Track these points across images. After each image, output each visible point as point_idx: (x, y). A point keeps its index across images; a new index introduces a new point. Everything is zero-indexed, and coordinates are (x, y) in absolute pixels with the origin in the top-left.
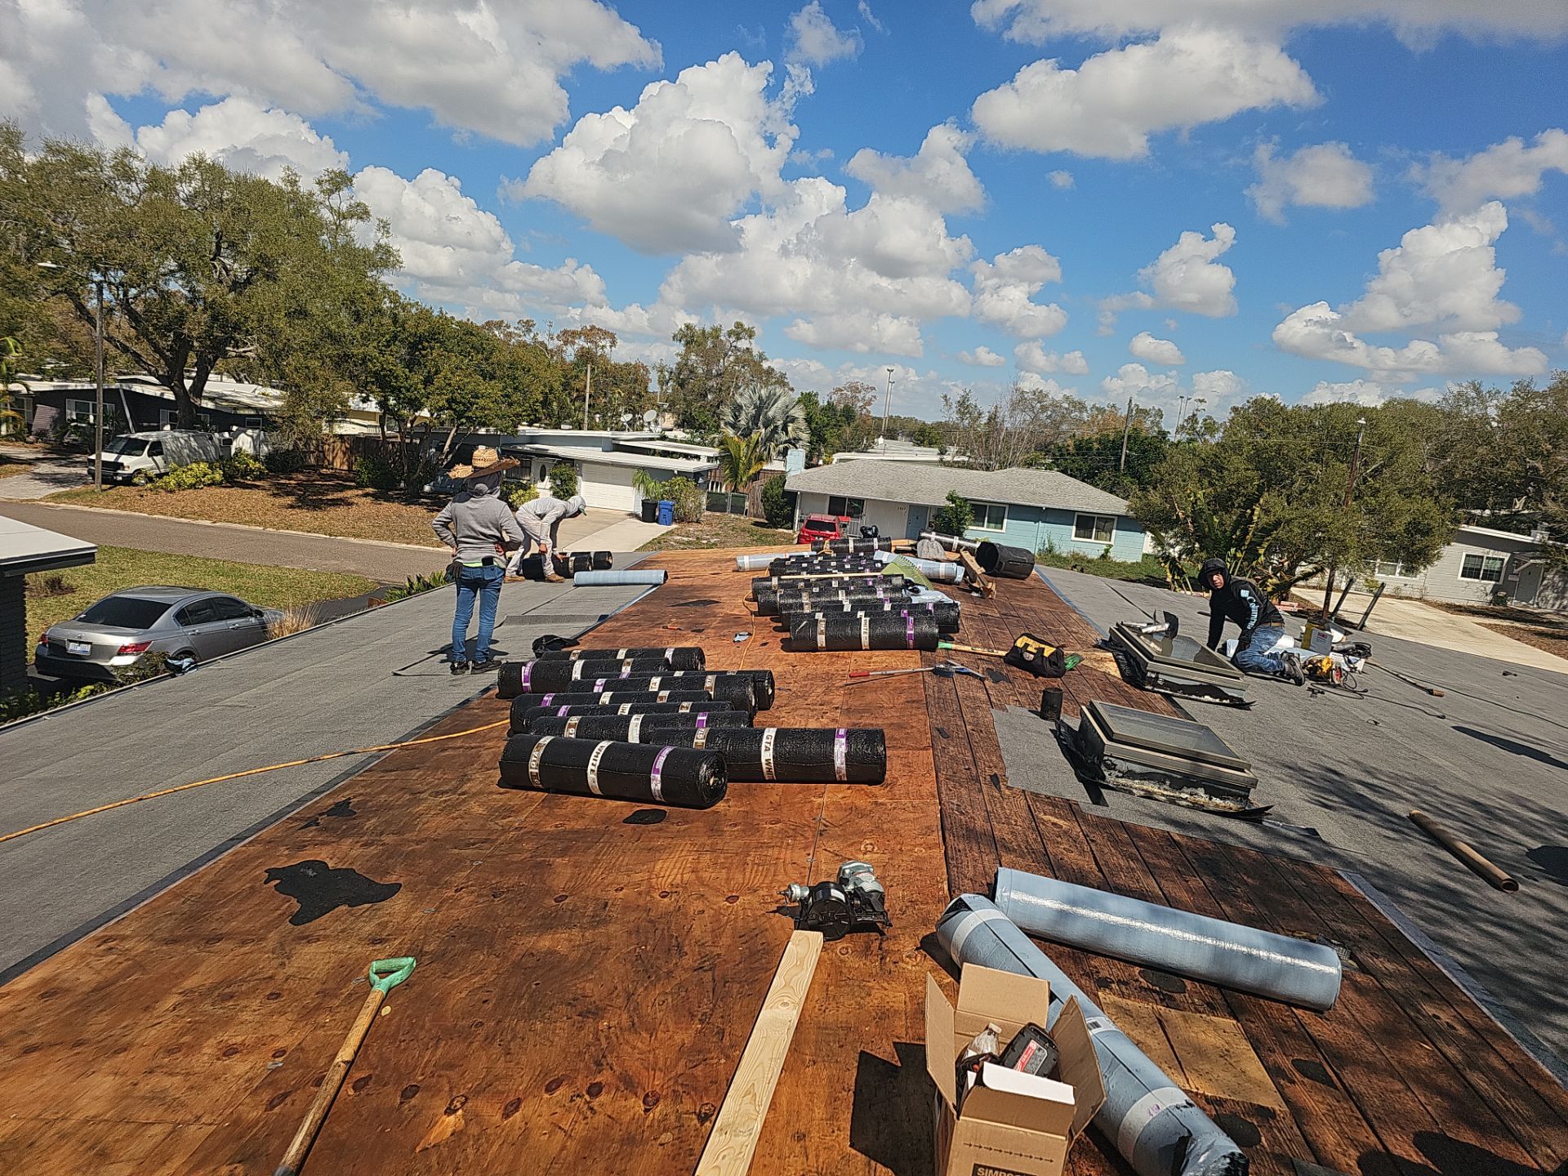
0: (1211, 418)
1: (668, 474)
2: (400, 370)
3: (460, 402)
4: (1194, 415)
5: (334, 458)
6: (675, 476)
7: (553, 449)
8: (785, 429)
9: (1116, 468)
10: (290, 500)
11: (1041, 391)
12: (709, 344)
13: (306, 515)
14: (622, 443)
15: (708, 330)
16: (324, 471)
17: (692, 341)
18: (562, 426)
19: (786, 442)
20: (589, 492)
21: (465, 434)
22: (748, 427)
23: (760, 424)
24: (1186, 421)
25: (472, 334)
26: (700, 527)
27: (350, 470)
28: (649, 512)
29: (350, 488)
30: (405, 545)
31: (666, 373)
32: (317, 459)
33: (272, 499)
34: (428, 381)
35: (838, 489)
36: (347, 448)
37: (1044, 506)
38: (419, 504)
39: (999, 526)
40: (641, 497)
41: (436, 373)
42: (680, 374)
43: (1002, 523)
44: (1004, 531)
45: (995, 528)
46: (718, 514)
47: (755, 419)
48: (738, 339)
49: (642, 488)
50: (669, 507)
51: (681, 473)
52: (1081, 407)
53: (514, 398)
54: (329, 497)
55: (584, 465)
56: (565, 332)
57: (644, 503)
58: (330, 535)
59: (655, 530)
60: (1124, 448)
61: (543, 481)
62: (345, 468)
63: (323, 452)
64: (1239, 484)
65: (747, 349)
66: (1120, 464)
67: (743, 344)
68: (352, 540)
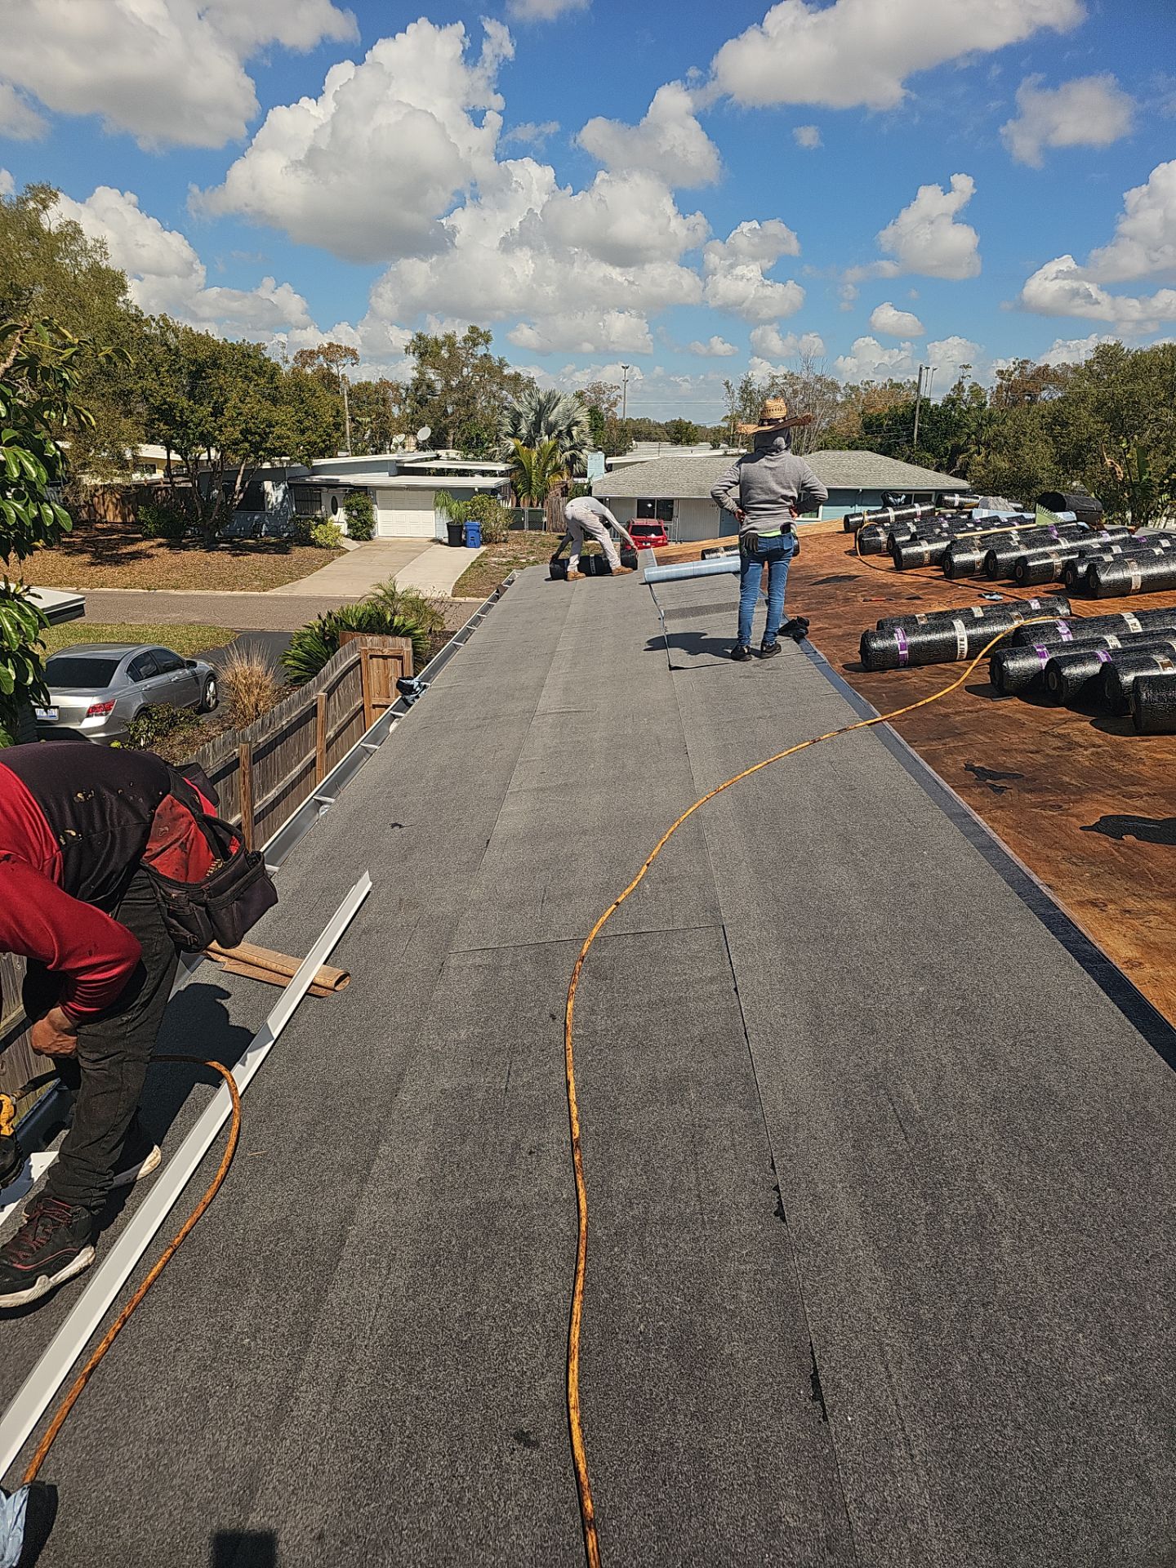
0: (975, 384)
1: (469, 492)
2: (185, 403)
3: (256, 433)
4: (960, 383)
5: (105, 511)
6: (475, 493)
7: (344, 479)
8: (569, 433)
9: (910, 441)
10: (86, 558)
11: (792, 374)
12: (445, 353)
13: (109, 571)
14: (406, 465)
15: (441, 338)
16: (99, 525)
17: (426, 352)
18: (339, 454)
19: (571, 448)
20: (387, 522)
21: (253, 470)
22: (531, 436)
23: (543, 432)
24: (952, 390)
25: (249, 356)
26: (509, 546)
27: (124, 522)
28: (457, 536)
29: (138, 540)
30: (229, 592)
31: (402, 391)
32: (89, 513)
33: (66, 558)
34: (217, 412)
35: (647, 491)
36: (117, 499)
37: (861, 488)
38: (220, 550)
39: (815, 514)
40: (444, 520)
41: (226, 401)
42: (417, 389)
43: (817, 511)
44: (820, 518)
45: (811, 517)
46: (516, 532)
47: (536, 426)
48: (475, 345)
49: (445, 510)
50: (477, 528)
51: (482, 491)
52: (833, 386)
53: (307, 423)
54: (125, 551)
55: (378, 492)
56: (302, 353)
57: (449, 526)
58: (149, 589)
59: (466, 556)
60: (917, 422)
61: (335, 514)
62: (119, 520)
63: (93, 505)
64: (1089, 439)
65: (485, 355)
66: (913, 439)
67: (480, 351)
68: (172, 592)
